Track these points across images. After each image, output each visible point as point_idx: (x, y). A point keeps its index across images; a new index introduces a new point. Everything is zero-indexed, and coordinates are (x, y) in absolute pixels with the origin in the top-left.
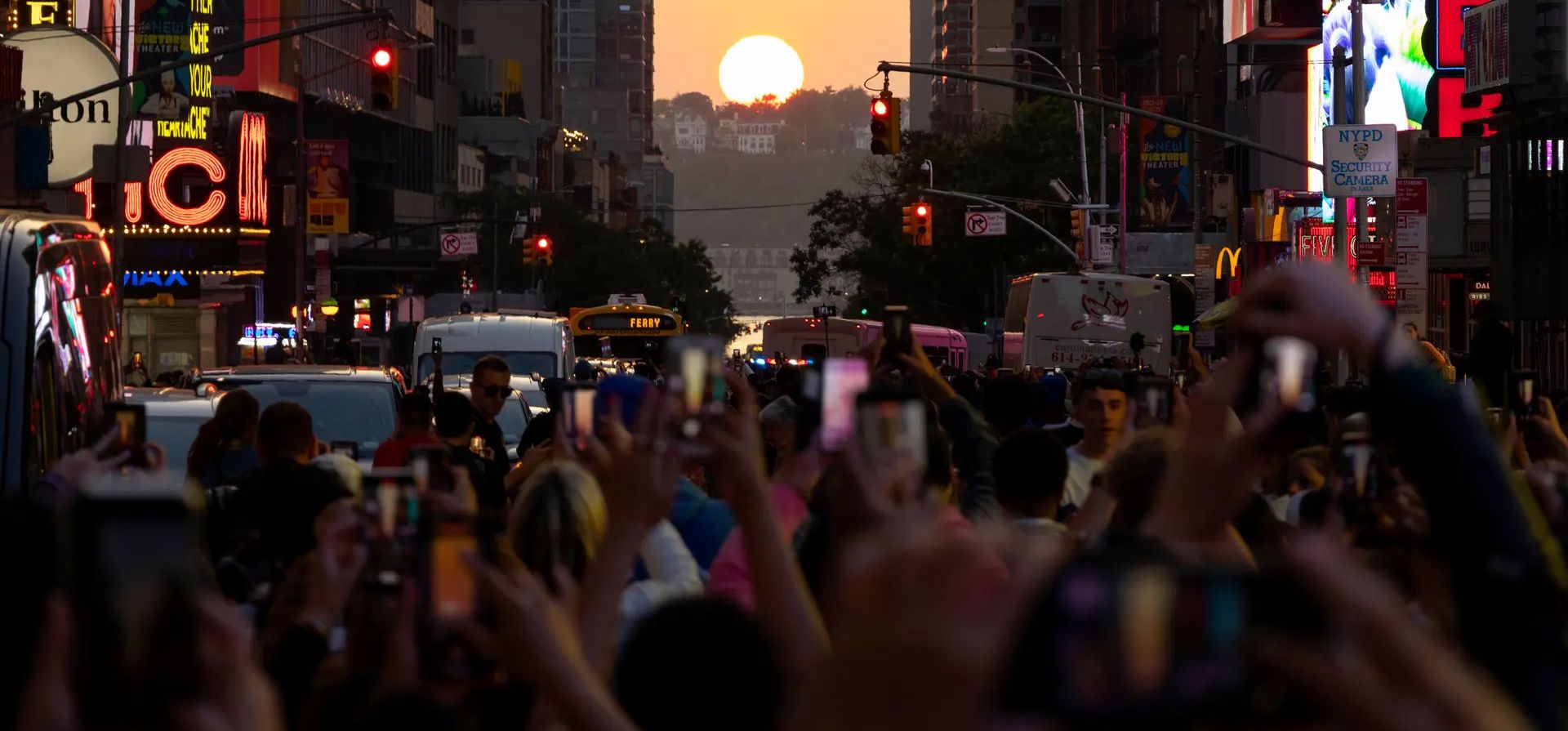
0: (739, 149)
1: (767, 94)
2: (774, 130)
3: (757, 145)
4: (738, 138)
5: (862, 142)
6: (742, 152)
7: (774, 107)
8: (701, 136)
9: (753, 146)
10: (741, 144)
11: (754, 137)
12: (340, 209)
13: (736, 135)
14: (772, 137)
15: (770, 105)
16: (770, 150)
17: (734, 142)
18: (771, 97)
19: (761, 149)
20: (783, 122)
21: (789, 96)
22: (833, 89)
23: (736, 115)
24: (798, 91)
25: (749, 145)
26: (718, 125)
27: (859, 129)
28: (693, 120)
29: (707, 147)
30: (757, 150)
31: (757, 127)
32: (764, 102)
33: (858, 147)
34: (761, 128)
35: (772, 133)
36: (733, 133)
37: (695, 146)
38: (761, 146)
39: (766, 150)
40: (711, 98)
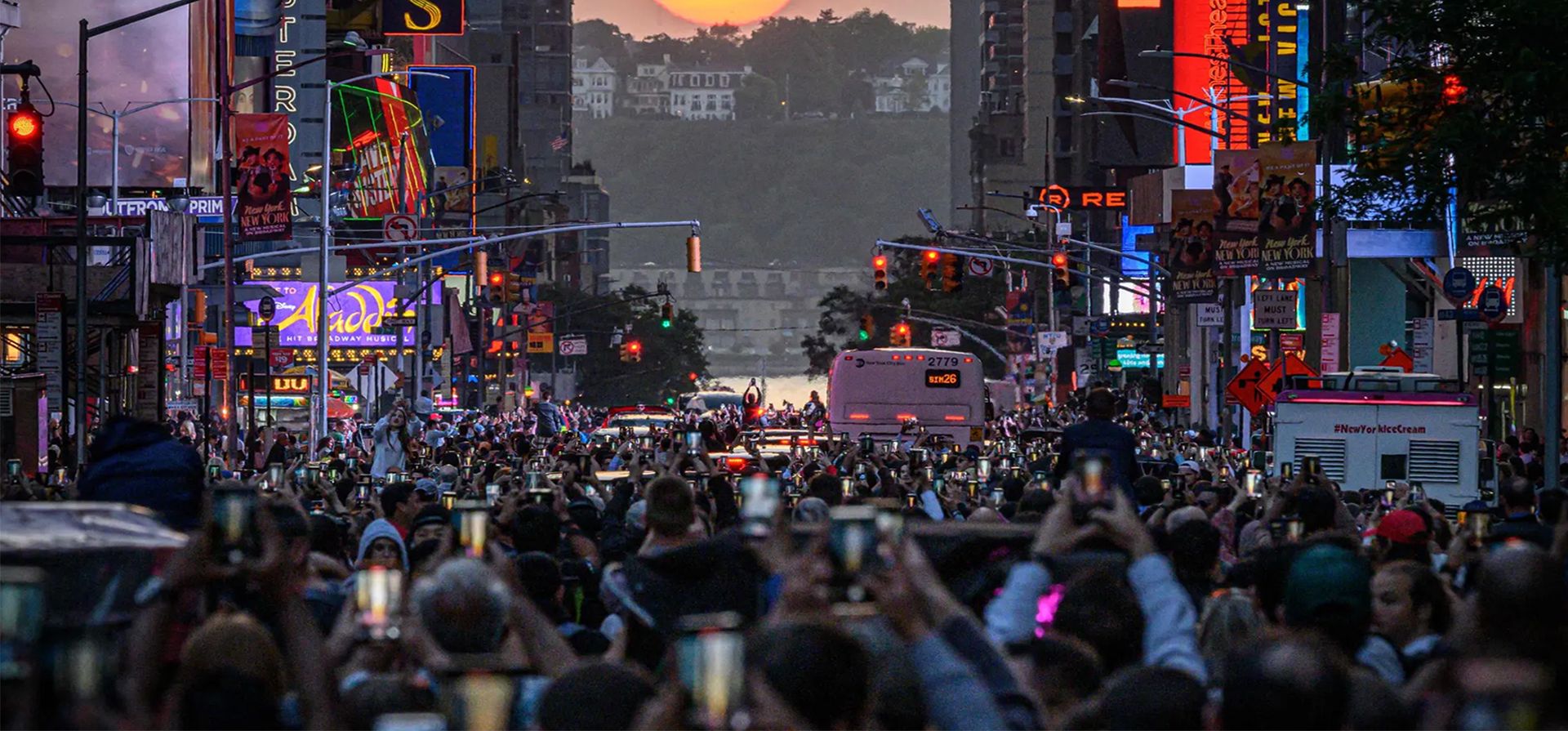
0: (673, 113)
1: (721, 22)
2: (734, 82)
3: (704, 107)
4: (669, 94)
5: (885, 101)
6: (677, 117)
7: (732, 45)
8: (606, 91)
9: (696, 106)
10: (676, 103)
11: (696, 93)
12: (548, 338)
13: (666, 88)
14: (730, 92)
15: (725, 41)
16: (727, 112)
17: (665, 100)
18: (728, 28)
19: (711, 113)
20: (748, 70)
21: (757, 28)
22: (834, 16)
23: (666, 55)
24: (773, 19)
25: (688, 107)
26: (634, 73)
27: (880, 81)
28: (590, 65)
29: (617, 108)
30: (703, 113)
31: (703, 77)
32: (716, 36)
33: (878, 110)
34: (710, 78)
35: (731, 86)
36: (661, 84)
37: (596, 105)
38: (711, 106)
39: (719, 113)
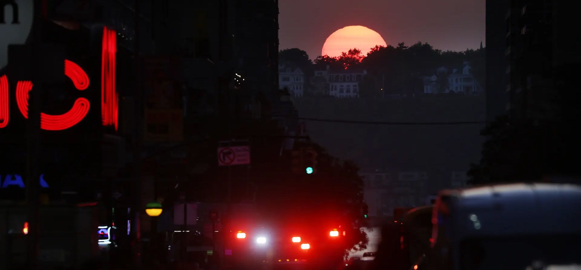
0: (331, 95)
1: (353, 49)
2: (359, 78)
3: (345, 91)
4: (329, 85)
5: (428, 88)
7: (358, 60)
8: (300, 84)
9: (341, 91)
10: (332, 89)
11: (342, 84)
13: (328, 83)
14: (357, 84)
15: (355, 58)
16: (355, 94)
17: (327, 88)
18: (356, 52)
19: (348, 94)
20: (365, 72)
21: (369, 51)
22: (405, 46)
23: (328, 67)
24: (377, 47)
25: (338, 91)
26: (313, 75)
27: (426, 78)
28: (293, 71)
29: (305, 92)
30: (345, 94)
31: (344, 76)
32: (350, 56)
33: (425, 92)
34: (348, 77)
35: (357, 81)
36: (325, 81)
37: (295, 91)
38: (348, 91)
39: (352, 94)
40: (307, 53)
